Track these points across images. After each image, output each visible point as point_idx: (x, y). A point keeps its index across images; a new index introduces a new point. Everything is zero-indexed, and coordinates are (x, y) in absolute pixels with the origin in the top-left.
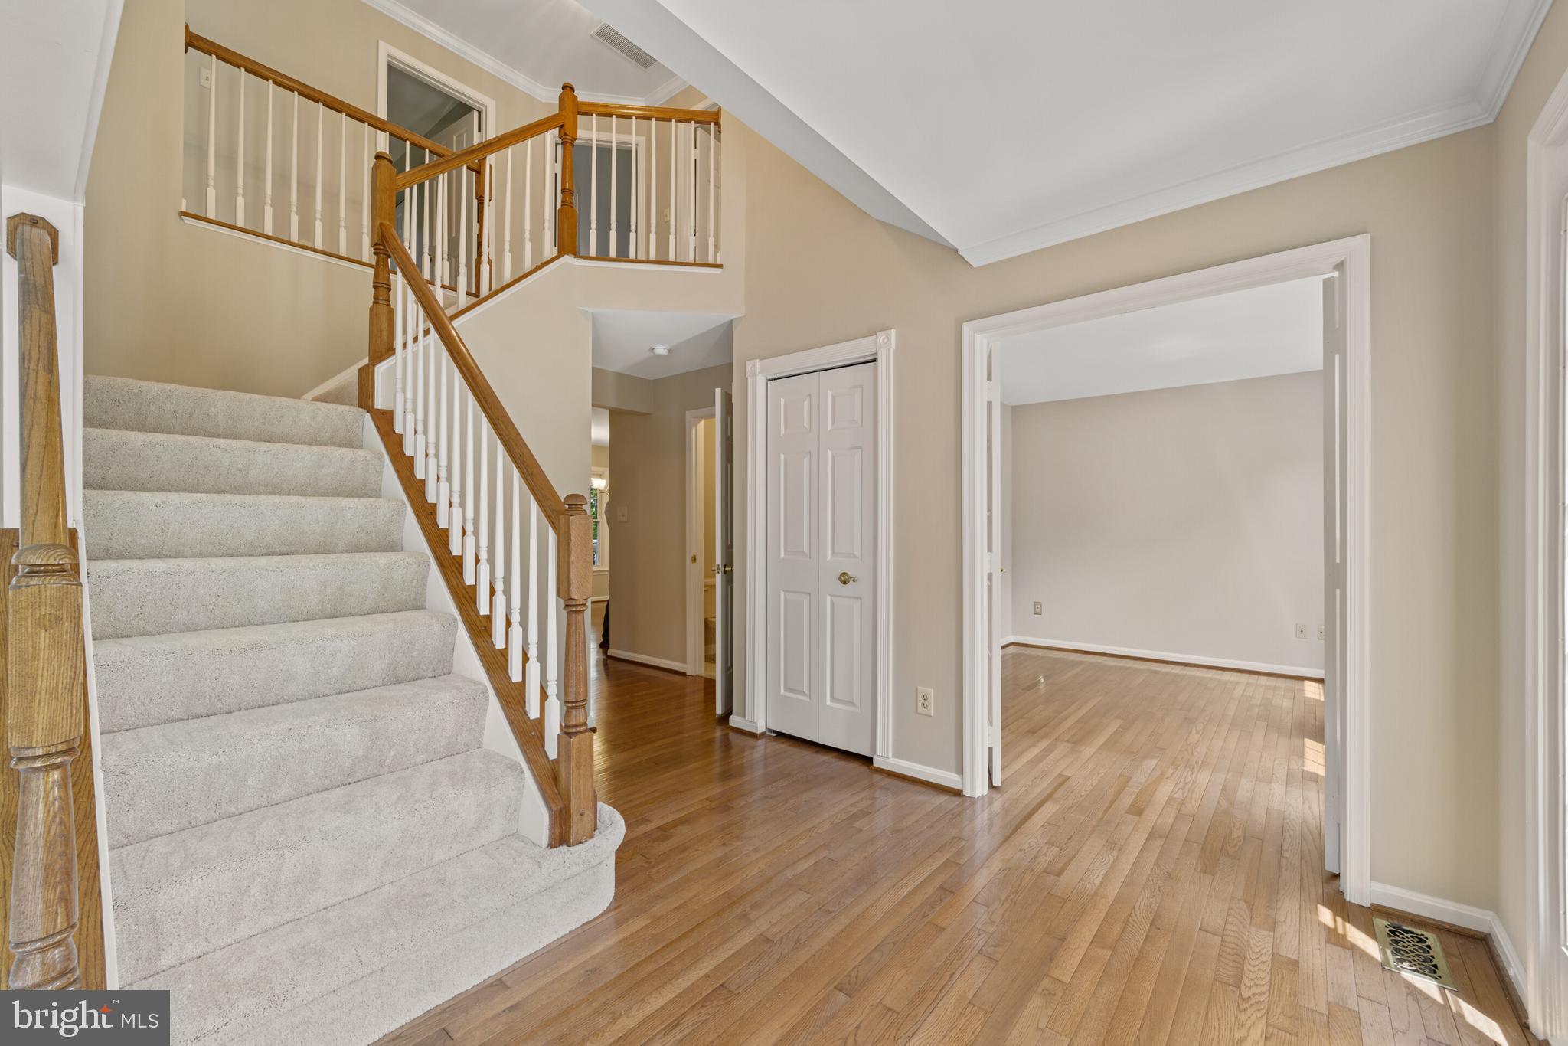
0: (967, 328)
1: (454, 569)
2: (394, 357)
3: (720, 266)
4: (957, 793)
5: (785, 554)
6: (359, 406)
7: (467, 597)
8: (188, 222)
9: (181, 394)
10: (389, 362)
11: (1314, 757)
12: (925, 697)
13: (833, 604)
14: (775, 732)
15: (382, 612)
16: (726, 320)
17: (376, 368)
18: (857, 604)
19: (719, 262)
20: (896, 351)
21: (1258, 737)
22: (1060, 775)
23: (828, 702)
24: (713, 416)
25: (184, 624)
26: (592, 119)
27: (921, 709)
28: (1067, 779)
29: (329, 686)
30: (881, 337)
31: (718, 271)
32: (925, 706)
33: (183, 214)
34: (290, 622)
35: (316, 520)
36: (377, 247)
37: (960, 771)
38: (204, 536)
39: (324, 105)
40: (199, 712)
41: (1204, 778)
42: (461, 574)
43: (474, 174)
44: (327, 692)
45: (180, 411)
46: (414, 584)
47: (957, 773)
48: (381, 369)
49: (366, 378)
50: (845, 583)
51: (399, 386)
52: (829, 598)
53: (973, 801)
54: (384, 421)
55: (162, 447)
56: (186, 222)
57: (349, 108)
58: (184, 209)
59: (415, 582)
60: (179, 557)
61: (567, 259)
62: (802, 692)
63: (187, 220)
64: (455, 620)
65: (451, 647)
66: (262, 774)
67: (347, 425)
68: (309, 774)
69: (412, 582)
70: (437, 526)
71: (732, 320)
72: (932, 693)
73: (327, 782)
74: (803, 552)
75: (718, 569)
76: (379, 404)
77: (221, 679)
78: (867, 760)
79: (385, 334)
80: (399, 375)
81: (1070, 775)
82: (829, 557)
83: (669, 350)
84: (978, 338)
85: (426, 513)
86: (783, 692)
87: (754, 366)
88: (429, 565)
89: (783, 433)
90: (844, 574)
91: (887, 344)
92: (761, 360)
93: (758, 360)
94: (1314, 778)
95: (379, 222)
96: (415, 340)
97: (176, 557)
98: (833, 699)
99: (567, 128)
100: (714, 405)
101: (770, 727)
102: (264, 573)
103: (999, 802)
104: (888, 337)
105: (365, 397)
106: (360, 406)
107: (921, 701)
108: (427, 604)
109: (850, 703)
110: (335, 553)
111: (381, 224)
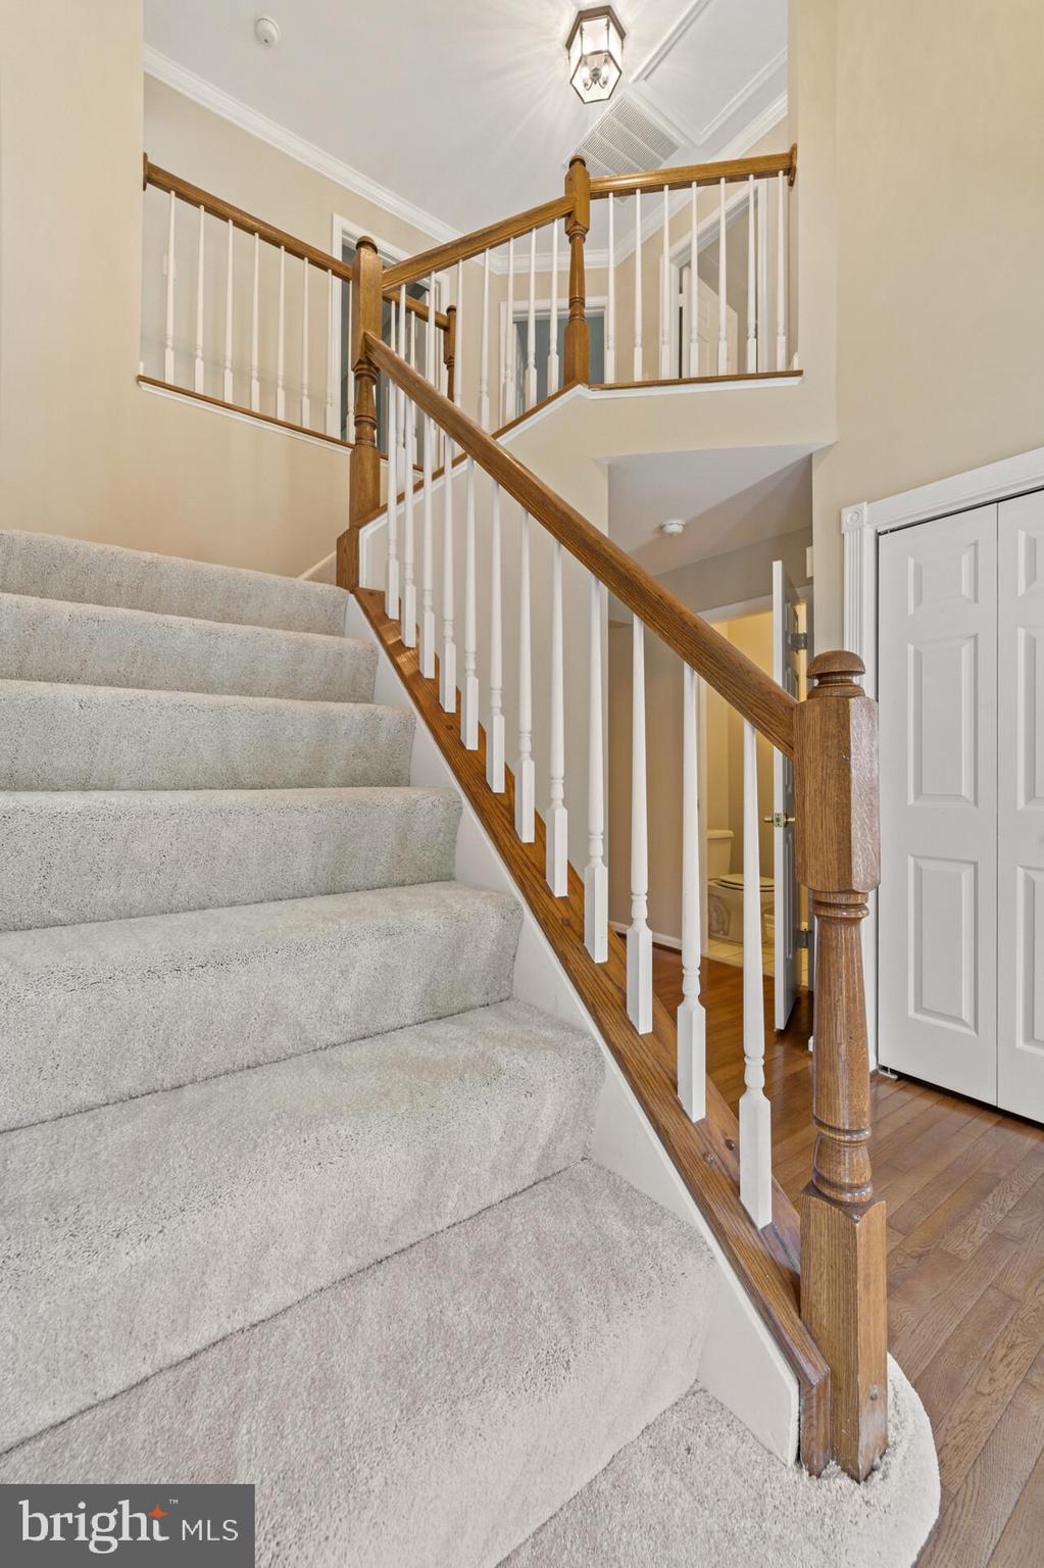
1: (500, 815)
2: (385, 515)
3: (799, 373)
5: (915, 798)
6: (338, 585)
7: (529, 864)
8: (146, 389)
9: (125, 560)
10: (378, 523)
14: (893, 1072)
15: (397, 885)
17: (361, 531)
19: (796, 367)
23: (1020, 1043)
24: (770, 608)
25: (112, 905)
26: (608, 202)
29: (336, 1029)
31: (794, 380)
33: (141, 378)
34: (269, 900)
35: (300, 734)
36: (361, 366)
38: (149, 757)
39: (286, 250)
40: (126, 1091)
42: (512, 823)
43: (442, 331)
44: (335, 1038)
45: (124, 584)
46: (440, 840)
48: (366, 533)
49: (347, 548)
51: (393, 550)
52: (1020, 872)
54: (373, 604)
55: (96, 623)
56: (144, 388)
57: (311, 251)
58: (142, 374)
59: (442, 835)
60: (112, 790)
61: (580, 390)
62: (960, 1021)
63: (146, 387)
64: (518, 904)
65: (512, 953)
66: (235, 1267)
67: (326, 611)
68: (319, 1253)
69: (438, 836)
70: (463, 746)
71: (812, 453)
73: (350, 1261)
74: (960, 796)
75: (778, 820)
76: (364, 582)
77: (163, 1026)
79: (370, 485)
80: (393, 536)
83: (685, 526)
85: (446, 728)
86: (911, 1013)
87: (858, 515)
88: (461, 808)
89: (911, 610)
92: (873, 501)
93: (865, 503)
95: (362, 331)
96: (401, 498)
97: (110, 788)
98: (1031, 1038)
99: (578, 216)
100: (771, 593)
101: (883, 1063)
102: (232, 817)
105: (346, 573)
106: (339, 583)
108: (457, 872)
110: (324, 787)
111: (365, 334)
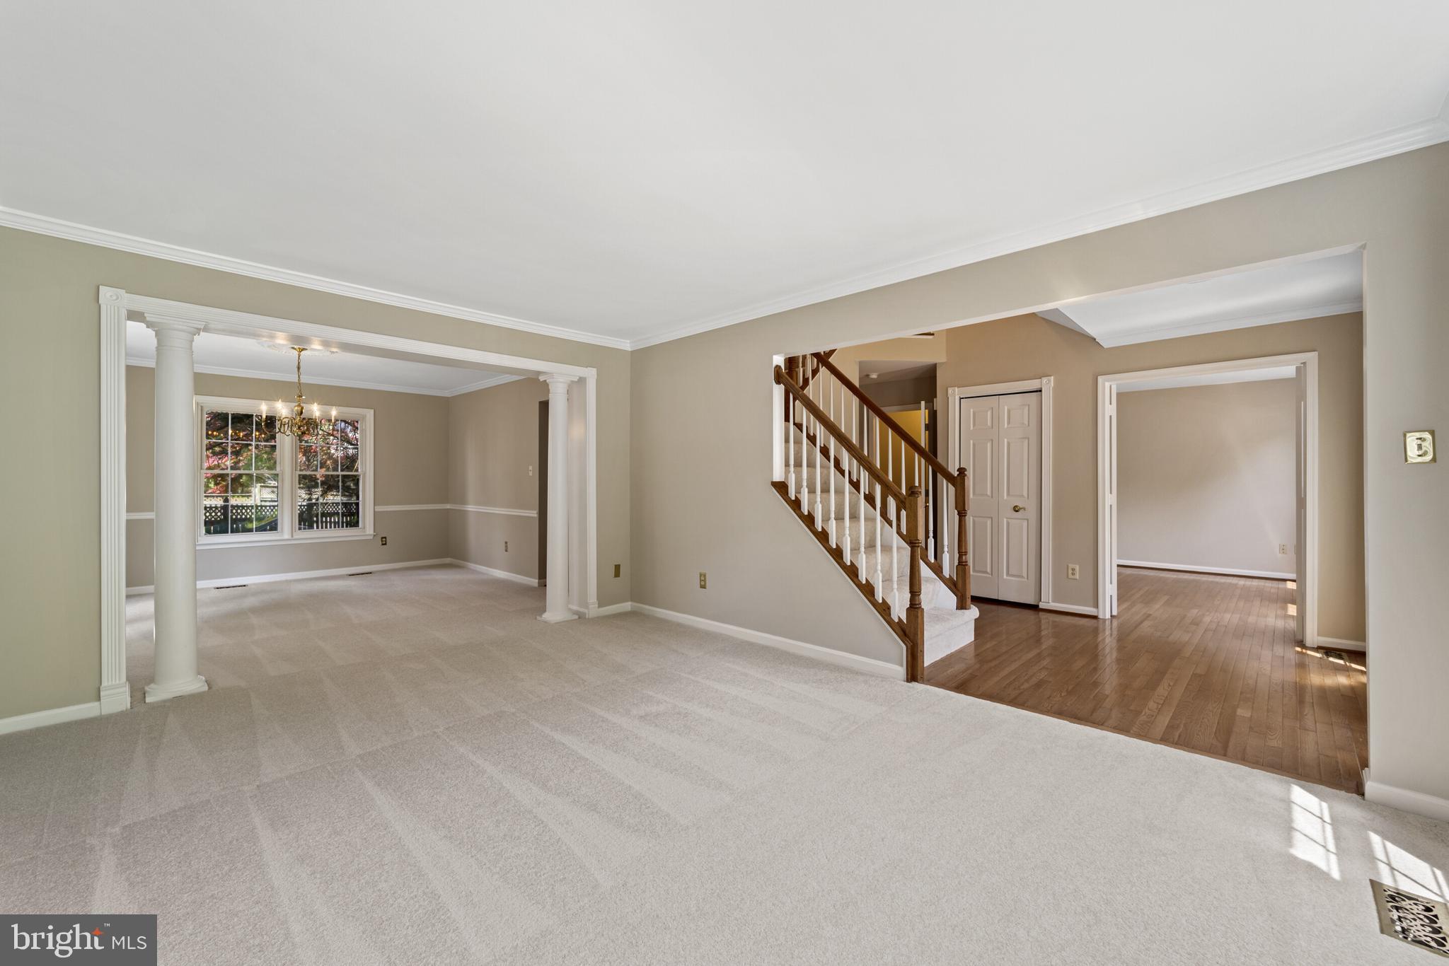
0: (1100, 379)
3: (932, 335)
4: (1095, 617)
11: (1292, 610)
12: (1073, 570)
13: (1008, 523)
16: (932, 363)
18: (1025, 524)
20: (1054, 388)
21: (1257, 603)
22: (1145, 614)
23: (1005, 577)
27: (1070, 576)
28: (1150, 615)
30: (1045, 380)
31: (931, 337)
32: (1073, 574)
37: (1096, 606)
41: (1228, 616)
47: (1094, 607)
50: (1017, 511)
52: (1005, 520)
53: (1104, 620)
62: (986, 572)
71: (936, 364)
72: (1077, 568)
74: (987, 495)
78: (1034, 608)
81: (1151, 613)
82: (1005, 497)
83: (878, 376)
84: (1107, 385)
87: (954, 391)
89: (972, 428)
90: (1016, 506)
91: (1048, 384)
92: (958, 387)
93: (955, 387)
94: (1293, 616)
98: (1008, 574)
103: (1115, 623)
104: (1049, 381)
107: (1070, 572)
109: (1021, 576)
